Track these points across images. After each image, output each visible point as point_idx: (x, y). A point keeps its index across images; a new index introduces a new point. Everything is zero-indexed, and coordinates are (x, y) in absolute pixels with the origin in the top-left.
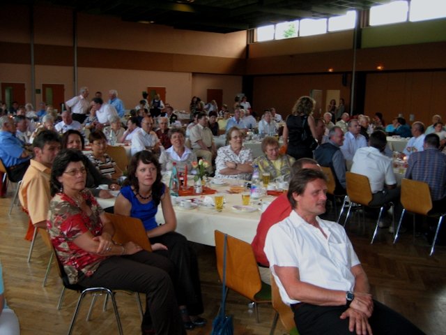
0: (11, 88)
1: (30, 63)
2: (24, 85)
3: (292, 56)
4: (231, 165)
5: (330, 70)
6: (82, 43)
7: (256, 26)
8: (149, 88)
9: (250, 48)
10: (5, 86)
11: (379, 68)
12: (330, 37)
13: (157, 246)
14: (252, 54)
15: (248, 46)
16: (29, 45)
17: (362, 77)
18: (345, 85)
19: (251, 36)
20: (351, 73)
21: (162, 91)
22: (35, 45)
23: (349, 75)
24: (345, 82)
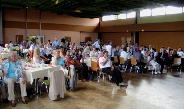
0: (19, 37)
1: (25, 28)
2: (23, 35)
3: (115, 26)
4: (93, 55)
5: (127, 31)
6: (43, 21)
7: (103, 16)
8: (65, 37)
9: (101, 23)
10: (16, 36)
11: (143, 30)
12: (127, 20)
13: (81, 65)
14: (101, 25)
15: (100, 22)
16: (25, 22)
17: (138, 33)
18: (132, 36)
19: (101, 19)
20: (134, 32)
21: (70, 38)
22: (27, 22)
23: (133, 33)
24: (132, 35)
